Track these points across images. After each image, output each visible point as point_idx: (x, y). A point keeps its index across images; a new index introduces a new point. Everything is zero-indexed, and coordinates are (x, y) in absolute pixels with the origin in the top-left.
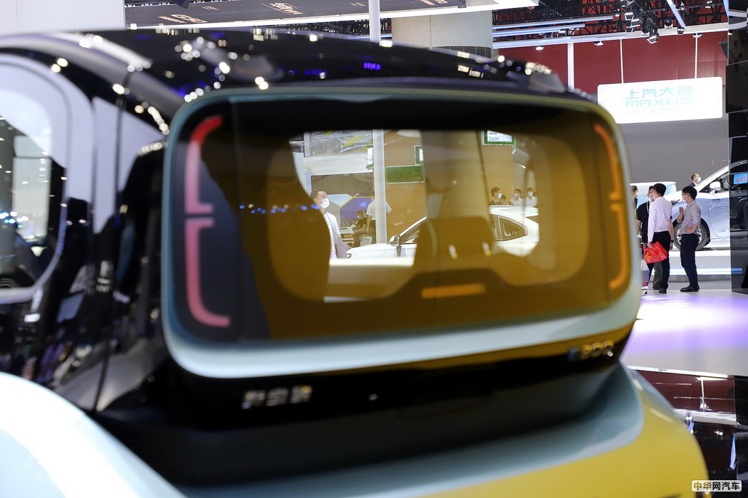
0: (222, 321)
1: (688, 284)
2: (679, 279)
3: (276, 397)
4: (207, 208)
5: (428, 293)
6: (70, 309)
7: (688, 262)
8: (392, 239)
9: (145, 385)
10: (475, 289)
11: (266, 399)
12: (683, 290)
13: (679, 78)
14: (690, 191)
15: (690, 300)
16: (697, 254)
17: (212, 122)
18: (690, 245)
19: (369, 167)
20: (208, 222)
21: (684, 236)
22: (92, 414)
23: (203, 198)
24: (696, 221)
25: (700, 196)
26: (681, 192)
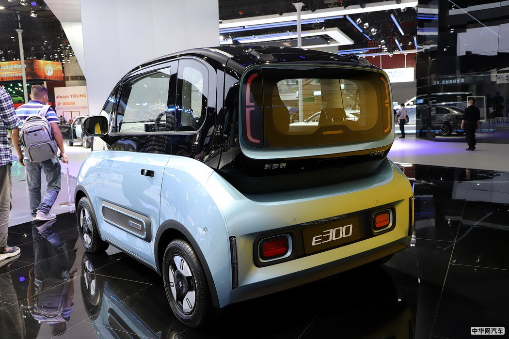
0: (258, 141)
1: (401, 136)
2: (398, 134)
3: (275, 166)
4: (253, 104)
5: (324, 133)
6: (207, 141)
7: (402, 128)
8: (305, 120)
9: (233, 162)
10: (340, 132)
11: (272, 167)
12: (400, 138)
13: (400, 68)
14: (403, 105)
15: (402, 140)
16: (405, 126)
17: (255, 75)
18: (403, 123)
19: (297, 97)
20: (253, 109)
21: (401, 120)
22: (217, 170)
23: (251, 101)
24: (405, 115)
25: (406, 107)
26: (400, 105)
